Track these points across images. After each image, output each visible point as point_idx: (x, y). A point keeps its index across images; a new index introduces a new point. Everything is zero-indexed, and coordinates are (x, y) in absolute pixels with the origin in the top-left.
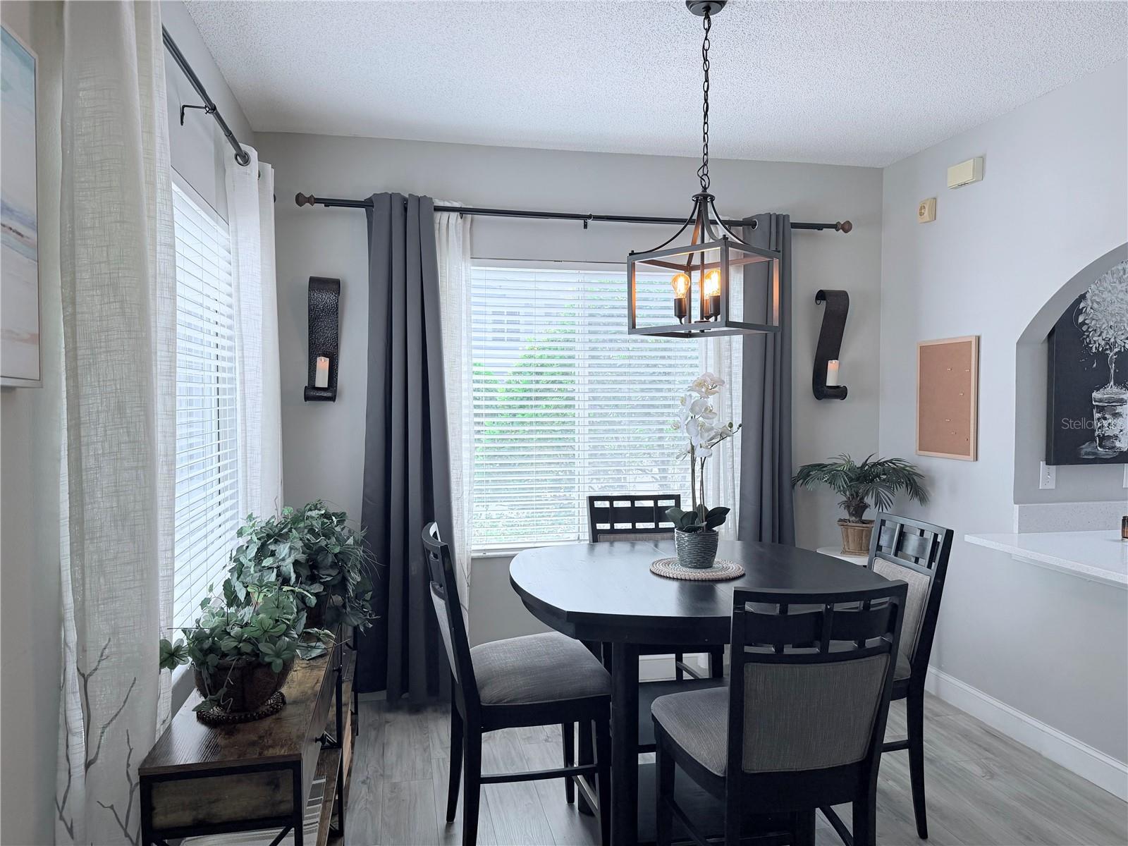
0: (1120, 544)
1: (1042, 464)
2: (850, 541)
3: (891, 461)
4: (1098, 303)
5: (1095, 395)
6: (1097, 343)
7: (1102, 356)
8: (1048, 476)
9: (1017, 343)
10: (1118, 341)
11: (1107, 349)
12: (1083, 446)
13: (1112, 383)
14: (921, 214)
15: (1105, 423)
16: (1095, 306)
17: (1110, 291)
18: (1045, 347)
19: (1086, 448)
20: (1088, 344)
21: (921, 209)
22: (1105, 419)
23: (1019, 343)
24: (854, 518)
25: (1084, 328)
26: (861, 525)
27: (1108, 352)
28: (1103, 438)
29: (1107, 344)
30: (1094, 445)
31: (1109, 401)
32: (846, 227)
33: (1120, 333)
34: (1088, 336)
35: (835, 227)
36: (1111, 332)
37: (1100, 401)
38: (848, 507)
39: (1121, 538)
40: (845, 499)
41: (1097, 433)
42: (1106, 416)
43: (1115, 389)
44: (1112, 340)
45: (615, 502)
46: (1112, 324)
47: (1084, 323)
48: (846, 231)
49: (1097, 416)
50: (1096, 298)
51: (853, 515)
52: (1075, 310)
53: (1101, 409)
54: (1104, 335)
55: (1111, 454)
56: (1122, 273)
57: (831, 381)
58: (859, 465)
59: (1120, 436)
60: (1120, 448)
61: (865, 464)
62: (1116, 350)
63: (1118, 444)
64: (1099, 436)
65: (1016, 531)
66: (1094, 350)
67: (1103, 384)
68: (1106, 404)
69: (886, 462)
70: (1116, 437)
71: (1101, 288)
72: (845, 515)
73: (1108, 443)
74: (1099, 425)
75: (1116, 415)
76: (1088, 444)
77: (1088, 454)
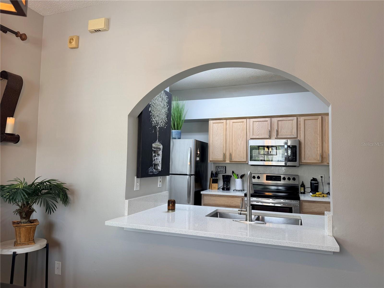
4: (154, 104)
5: (153, 145)
15: (156, 158)
17: (157, 100)
18: (137, 119)
24: (24, 220)
25: (151, 114)
26: (30, 224)
34: (152, 118)
37: (154, 148)
43: (159, 144)
49: (154, 154)
55: (157, 172)
59: (159, 164)
62: (159, 126)
63: (159, 168)
66: (153, 125)
68: (156, 150)
74: (154, 159)
75: (158, 155)
76: (151, 167)
77: (151, 172)
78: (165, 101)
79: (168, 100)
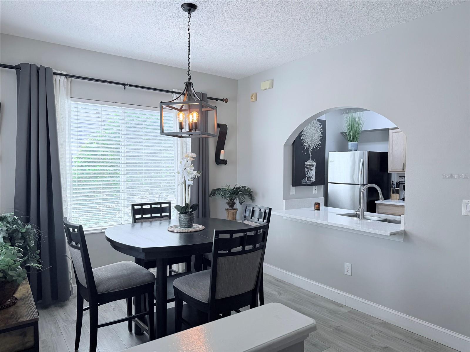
0: (314, 211)
1: (291, 186)
2: (230, 216)
3: (242, 187)
4: (307, 133)
5: (306, 163)
6: (306, 145)
7: (307, 150)
8: (293, 190)
9: (284, 145)
10: (312, 146)
11: (309, 148)
12: (302, 180)
13: (310, 159)
14: (252, 98)
16: (306, 134)
17: (310, 129)
18: (292, 146)
19: (303, 181)
20: (304, 146)
21: (252, 96)
22: (309, 171)
23: (285, 145)
24: (231, 208)
25: (303, 141)
26: (233, 210)
27: (309, 149)
28: (308, 177)
29: (309, 146)
30: (305, 180)
31: (310, 165)
32: (226, 101)
33: (312, 143)
34: (304, 144)
35: (223, 100)
36: (310, 143)
37: (307, 165)
38: (229, 204)
39: (314, 209)
40: (228, 201)
41: (306, 176)
42: (309, 170)
43: (311, 161)
44: (310, 145)
45: (143, 206)
46: (310, 140)
47: (303, 139)
48: (226, 102)
49: (306, 170)
50: (306, 131)
51: (231, 207)
52: (300, 135)
53: (307, 168)
54: (308, 143)
55: (310, 183)
56: (313, 123)
57: (222, 158)
58: (232, 188)
59: (312, 177)
60: (313, 181)
61: (234, 188)
62: (311, 149)
63: (312, 179)
64: (307, 177)
65: (284, 209)
66: (305, 149)
67: (307, 160)
69: (241, 187)
71: (307, 128)
72: (228, 207)
73: (309, 179)
74: (307, 173)
75: (311, 170)
76: (304, 179)
77: (304, 183)
78: (318, 128)
79: (321, 126)
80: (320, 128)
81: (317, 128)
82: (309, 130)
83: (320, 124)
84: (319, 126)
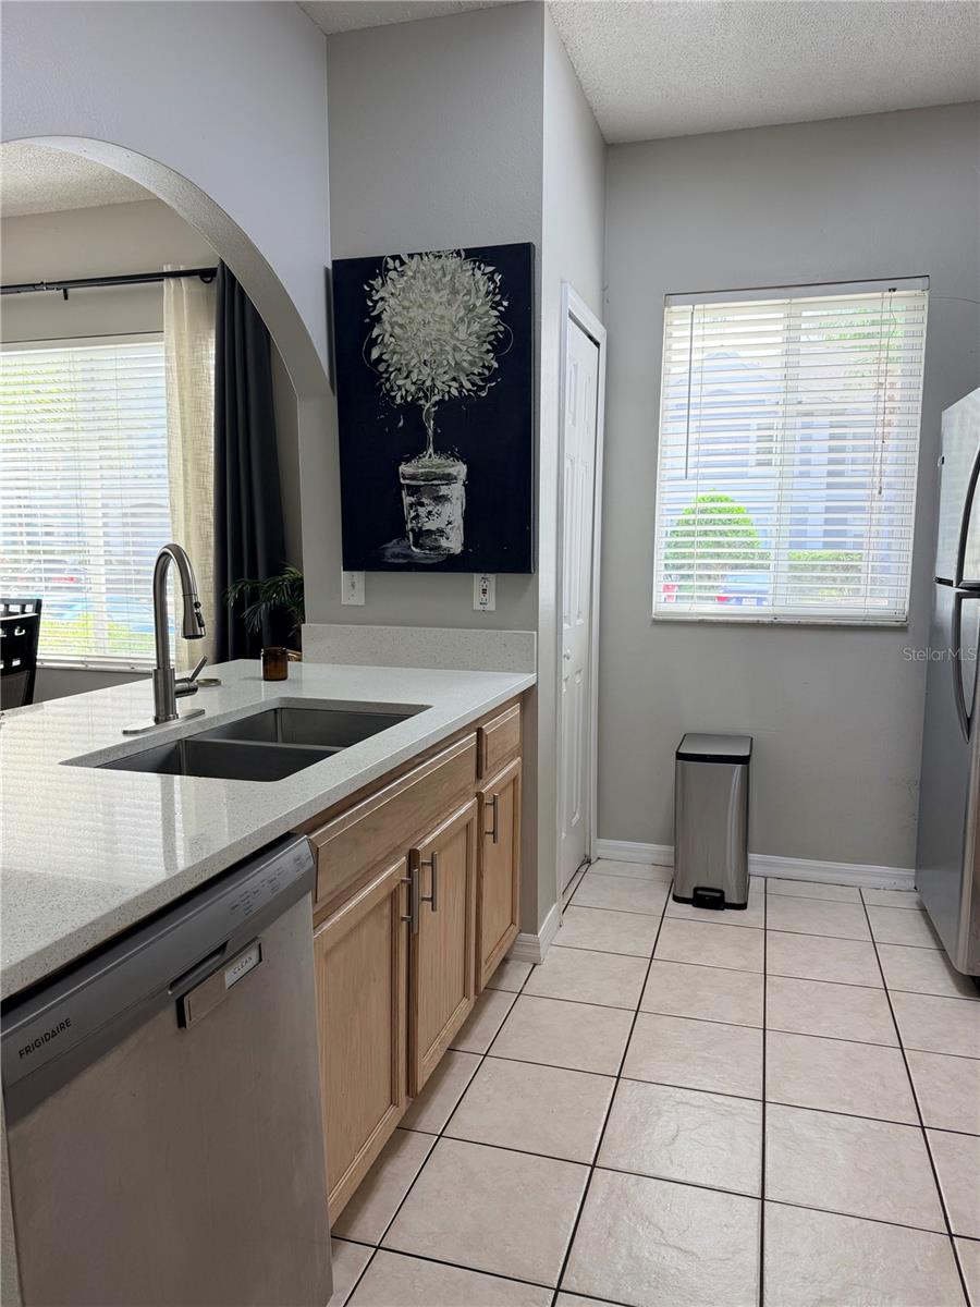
1: (341, 568)
6: (402, 388)
8: (353, 586)
10: (438, 384)
12: (388, 545)
15: (422, 511)
16: (397, 331)
19: (393, 548)
22: (422, 505)
27: (422, 402)
28: (420, 534)
29: (419, 389)
30: (405, 543)
31: (428, 477)
36: (425, 371)
37: (413, 477)
41: (409, 526)
42: (424, 500)
46: (426, 357)
47: (380, 360)
49: (407, 500)
50: (396, 318)
52: (364, 343)
53: (413, 490)
54: (414, 377)
56: (439, 274)
59: (448, 530)
60: (448, 549)
62: (436, 398)
68: (423, 483)
70: (441, 532)
71: (406, 303)
73: (428, 542)
74: (413, 514)
75: (440, 499)
76: (395, 541)
77: (397, 556)
78: (478, 291)
79: (498, 278)
80: (488, 293)
81: (469, 293)
82: (415, 313)
83: (491, 269)
84: (478, 283)
